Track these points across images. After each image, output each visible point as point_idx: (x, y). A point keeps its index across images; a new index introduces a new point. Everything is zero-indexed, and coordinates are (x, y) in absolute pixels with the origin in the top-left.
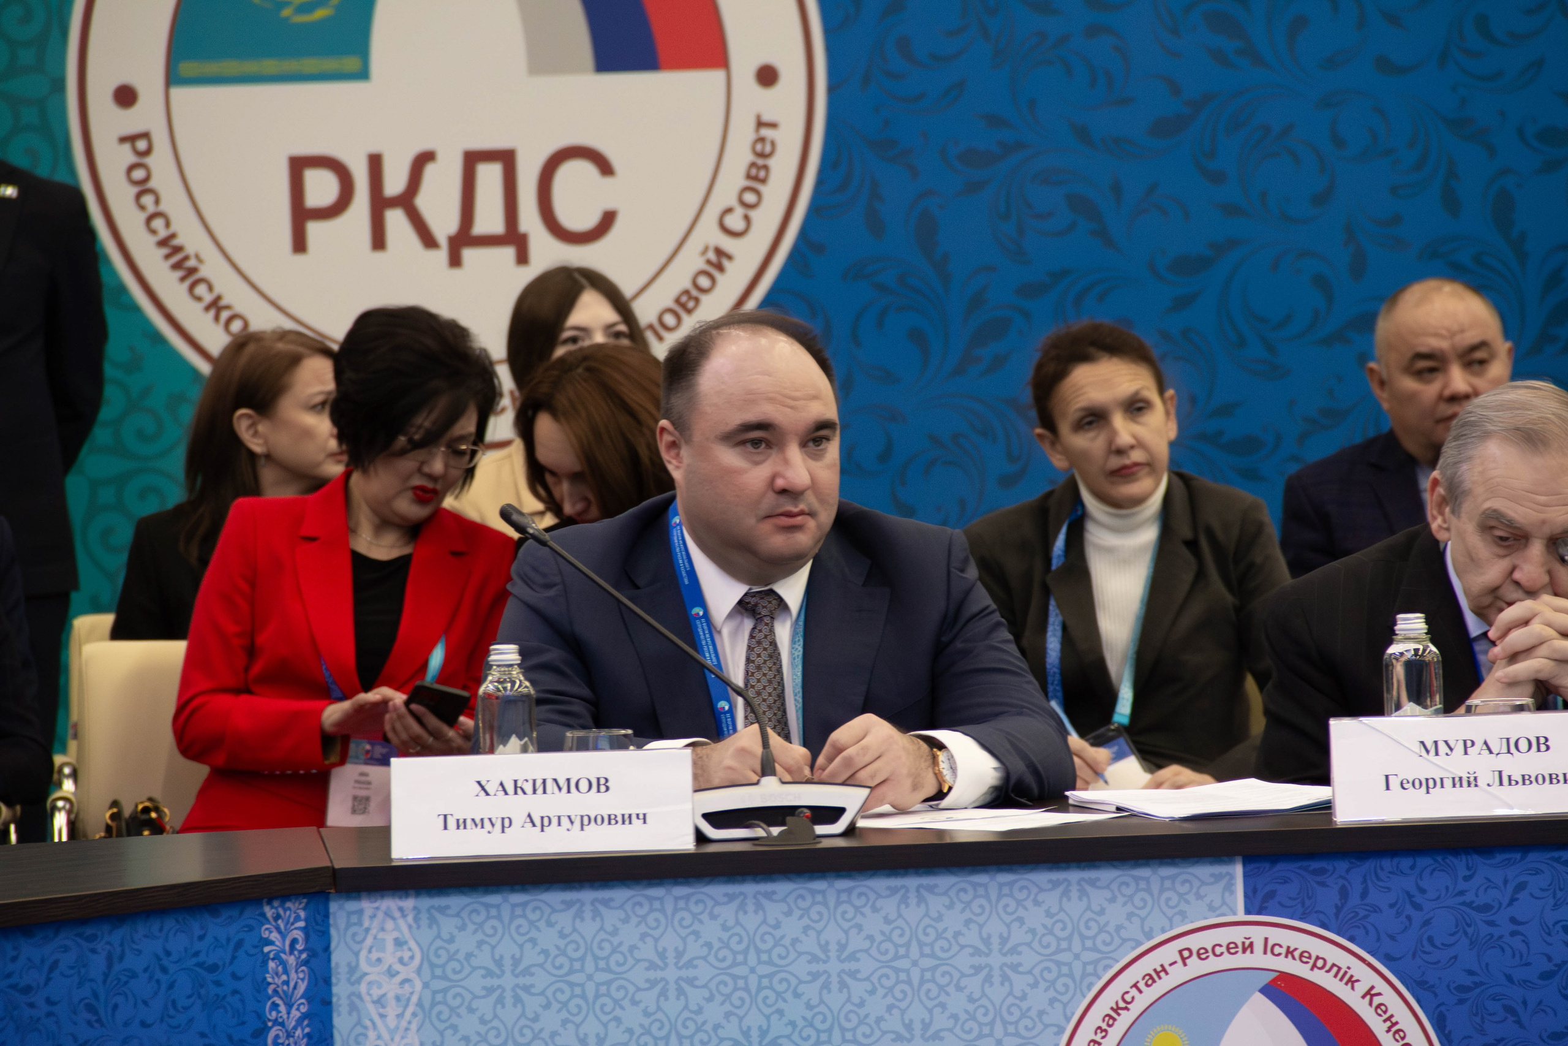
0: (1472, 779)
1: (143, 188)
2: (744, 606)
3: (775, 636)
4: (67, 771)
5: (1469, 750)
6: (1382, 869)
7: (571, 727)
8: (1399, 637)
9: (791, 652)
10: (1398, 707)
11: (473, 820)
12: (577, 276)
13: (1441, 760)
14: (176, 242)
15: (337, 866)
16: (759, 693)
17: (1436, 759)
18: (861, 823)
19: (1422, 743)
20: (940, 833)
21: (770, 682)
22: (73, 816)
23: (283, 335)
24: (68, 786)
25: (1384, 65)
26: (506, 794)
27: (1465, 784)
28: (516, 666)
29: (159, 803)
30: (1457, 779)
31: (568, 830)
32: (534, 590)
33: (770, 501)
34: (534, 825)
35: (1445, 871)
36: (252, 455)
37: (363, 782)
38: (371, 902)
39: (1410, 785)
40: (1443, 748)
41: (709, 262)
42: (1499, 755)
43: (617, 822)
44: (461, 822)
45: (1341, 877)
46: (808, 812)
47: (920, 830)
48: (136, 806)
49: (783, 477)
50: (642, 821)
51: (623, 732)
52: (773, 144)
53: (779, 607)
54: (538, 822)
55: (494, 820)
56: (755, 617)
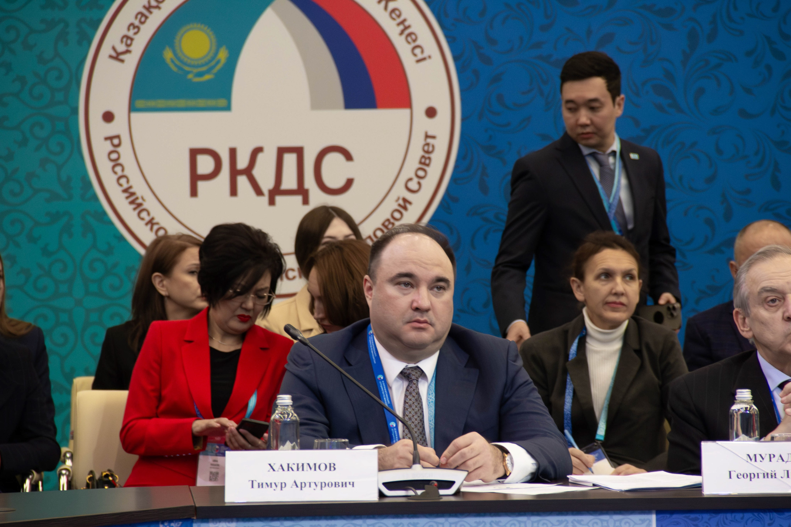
0: (773, 474)
1: (116, 163)
2: (404, 375)
3: (418, 390)
4: (68, 455)
5: (772, 459)
6: (727, 519)
7: (317, 437)
8: (738, 401)
9: (427, 399)
10: (737, 436)
11: (267, 484)
12: (330, 210)
13: (758, 464)
14: (132, 190)
15: (197, 505)
16: (410, 419)
17: (755, 464)
18: (463, 489)
19: (749, 455)
20: (505, 495)
21: (416, 413)
22: (70, 478)
23: (181, 237)
24: (69, 463)
25: (743, 113)
26: (283, 470)
27: (770, 476)
28: (290, 406)
29: (113, 472)
30: (766, 474)
31: (314, 489)
32: (298, 367)
33: (410, 314)
34: (297, 486)
35: (759, 521)
36: (162, 297)
37: (216, 465)
38: (215, 524)
39: (742, 476)
40: (759, 458)
41: (400, 205)
42: (787, 463)
43: (339, 486)
44: (260, 484)
45: (706, 522)
46: (436, 483)
47: (494, 493)
48: (102, 474)
49: (417, 302)
50: (352, 486)
51: (343, 440)
52: (433, 146)
53: (421, 376)
54: (299, 485)
55: (277, 484)
56: (409, 380)
